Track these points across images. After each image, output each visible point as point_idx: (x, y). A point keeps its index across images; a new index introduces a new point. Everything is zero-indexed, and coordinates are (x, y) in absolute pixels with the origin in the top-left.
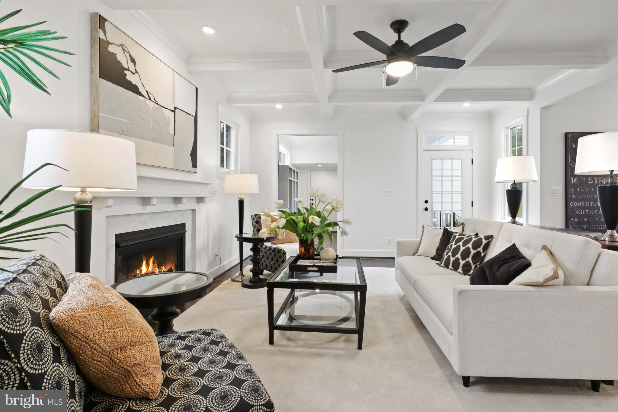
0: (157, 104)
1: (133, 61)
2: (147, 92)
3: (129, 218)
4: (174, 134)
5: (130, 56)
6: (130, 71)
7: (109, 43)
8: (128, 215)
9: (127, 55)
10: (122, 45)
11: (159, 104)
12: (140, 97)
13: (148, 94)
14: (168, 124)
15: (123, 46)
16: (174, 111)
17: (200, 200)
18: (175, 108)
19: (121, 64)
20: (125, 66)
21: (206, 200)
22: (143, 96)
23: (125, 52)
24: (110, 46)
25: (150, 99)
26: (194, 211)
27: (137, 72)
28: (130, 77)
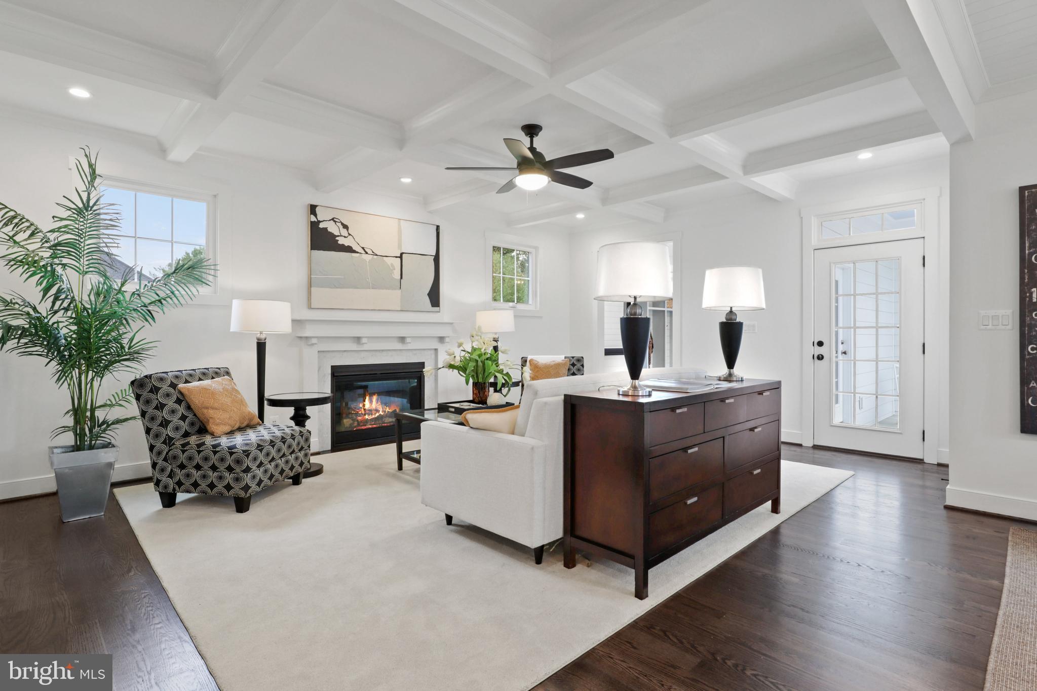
0: (377, 255)
1: (346, 227)
2: (363, 248)
3: (345, 353)
4: (401, 278)
5: (342, 224)
6: (342, 236)
7: (319, 222)
8: (345, 351)
9: (339, 224)
10: (333, 219)
11: (378, 254)
12: (354, 255)
13: (364, 250)
14: (392, 270)
15: (335, 219)
16: (401, 257)
17: (441, 339)
18: (402, 254)
19: (333, 234)
20: (336, 233)
21: (447, 340)
22: (358, 252)
23: (337, 223)
24: (321, 224)
25: (367, 253)
26: (436, 350)
27: (349, 234)
28: (341, 241)
